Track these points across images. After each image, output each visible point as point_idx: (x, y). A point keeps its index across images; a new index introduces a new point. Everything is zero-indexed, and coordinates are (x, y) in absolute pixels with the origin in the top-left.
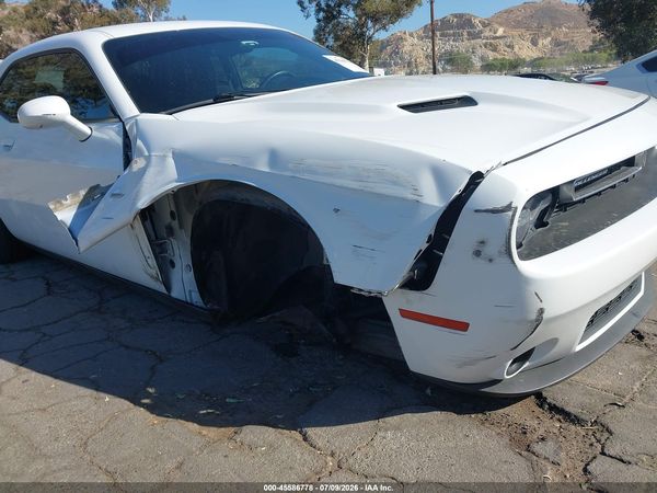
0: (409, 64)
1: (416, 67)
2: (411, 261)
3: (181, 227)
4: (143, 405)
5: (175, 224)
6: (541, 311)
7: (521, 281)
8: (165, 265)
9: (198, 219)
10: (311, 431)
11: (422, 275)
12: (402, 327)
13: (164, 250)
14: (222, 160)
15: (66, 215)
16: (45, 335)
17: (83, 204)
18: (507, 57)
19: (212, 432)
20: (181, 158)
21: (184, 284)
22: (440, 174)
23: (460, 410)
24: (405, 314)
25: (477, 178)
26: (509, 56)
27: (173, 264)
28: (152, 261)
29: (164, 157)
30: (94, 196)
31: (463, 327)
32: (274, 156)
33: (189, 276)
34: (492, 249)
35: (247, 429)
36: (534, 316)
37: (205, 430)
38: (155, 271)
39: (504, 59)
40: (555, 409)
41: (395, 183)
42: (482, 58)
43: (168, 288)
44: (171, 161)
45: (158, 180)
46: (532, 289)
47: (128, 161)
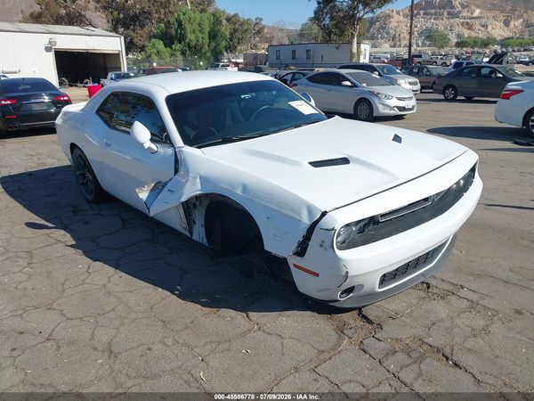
0: (394, 39)
1: (400, 41)
2: (296, 245)
3: (201, 204)
4: (176, 295)
5: (198, 203)
6: (347, 272)
7: (337, 259)
8: (190, 222)
9: (209, 207)
10: (250, 314)
11: (301, 250)
12: (294, 271)
13: (190, 215)
14: (222, 185)
15: (143, 195)
16: (126, 253)
17: (152, 190)
18: (481, 36)
19: (207, 310)
20: (203, 179)
21: (199, 234)
22: (310, 209)
23: (320, 312)
24: (295, 266)
25: (324, 214)
26: (482, 35)
27: (195, 223)
28: (184, 220)
29: (196, 178)
30: (159, 187)
31: (317, 275)
32: (245, 188)
33: (202, 230)
34: (327, 244)
35: (223, 310)
36: (344, 274)
37: (204, 309)
38: (185, 225)
39: (476, 37)
40: (364, 317)
41: (292, 210)
42: (459, 36)
43: (191, 234)
44: (199, 180)
45: (192, 189)
46: (342, 263)
47: (176, 171)
